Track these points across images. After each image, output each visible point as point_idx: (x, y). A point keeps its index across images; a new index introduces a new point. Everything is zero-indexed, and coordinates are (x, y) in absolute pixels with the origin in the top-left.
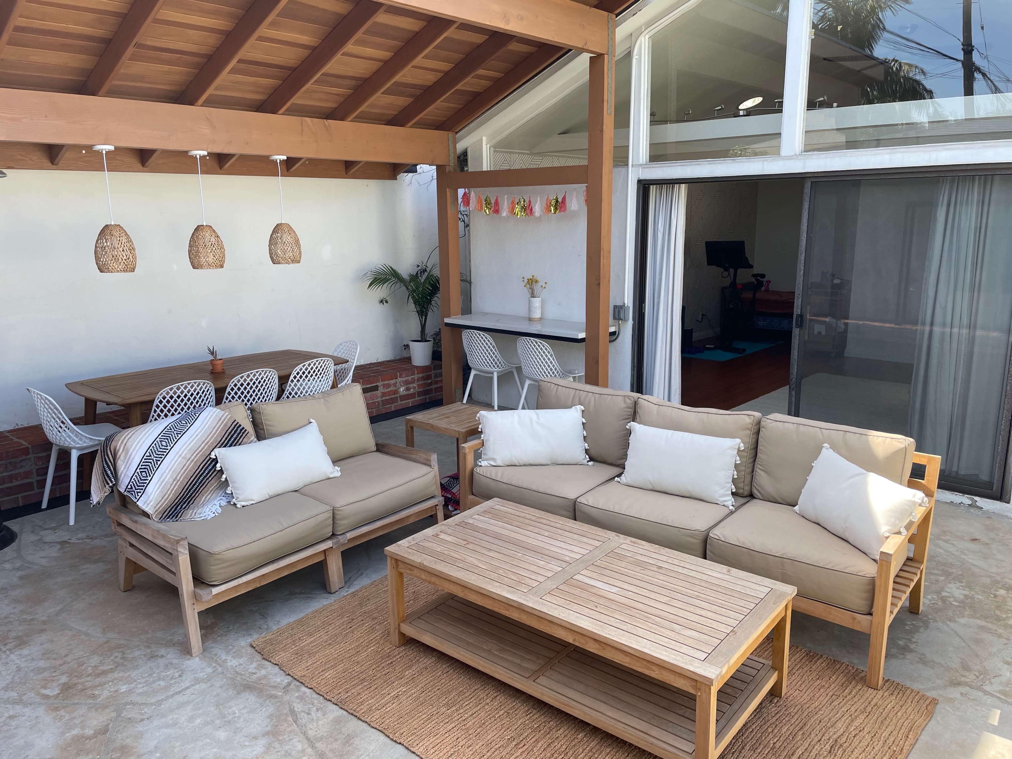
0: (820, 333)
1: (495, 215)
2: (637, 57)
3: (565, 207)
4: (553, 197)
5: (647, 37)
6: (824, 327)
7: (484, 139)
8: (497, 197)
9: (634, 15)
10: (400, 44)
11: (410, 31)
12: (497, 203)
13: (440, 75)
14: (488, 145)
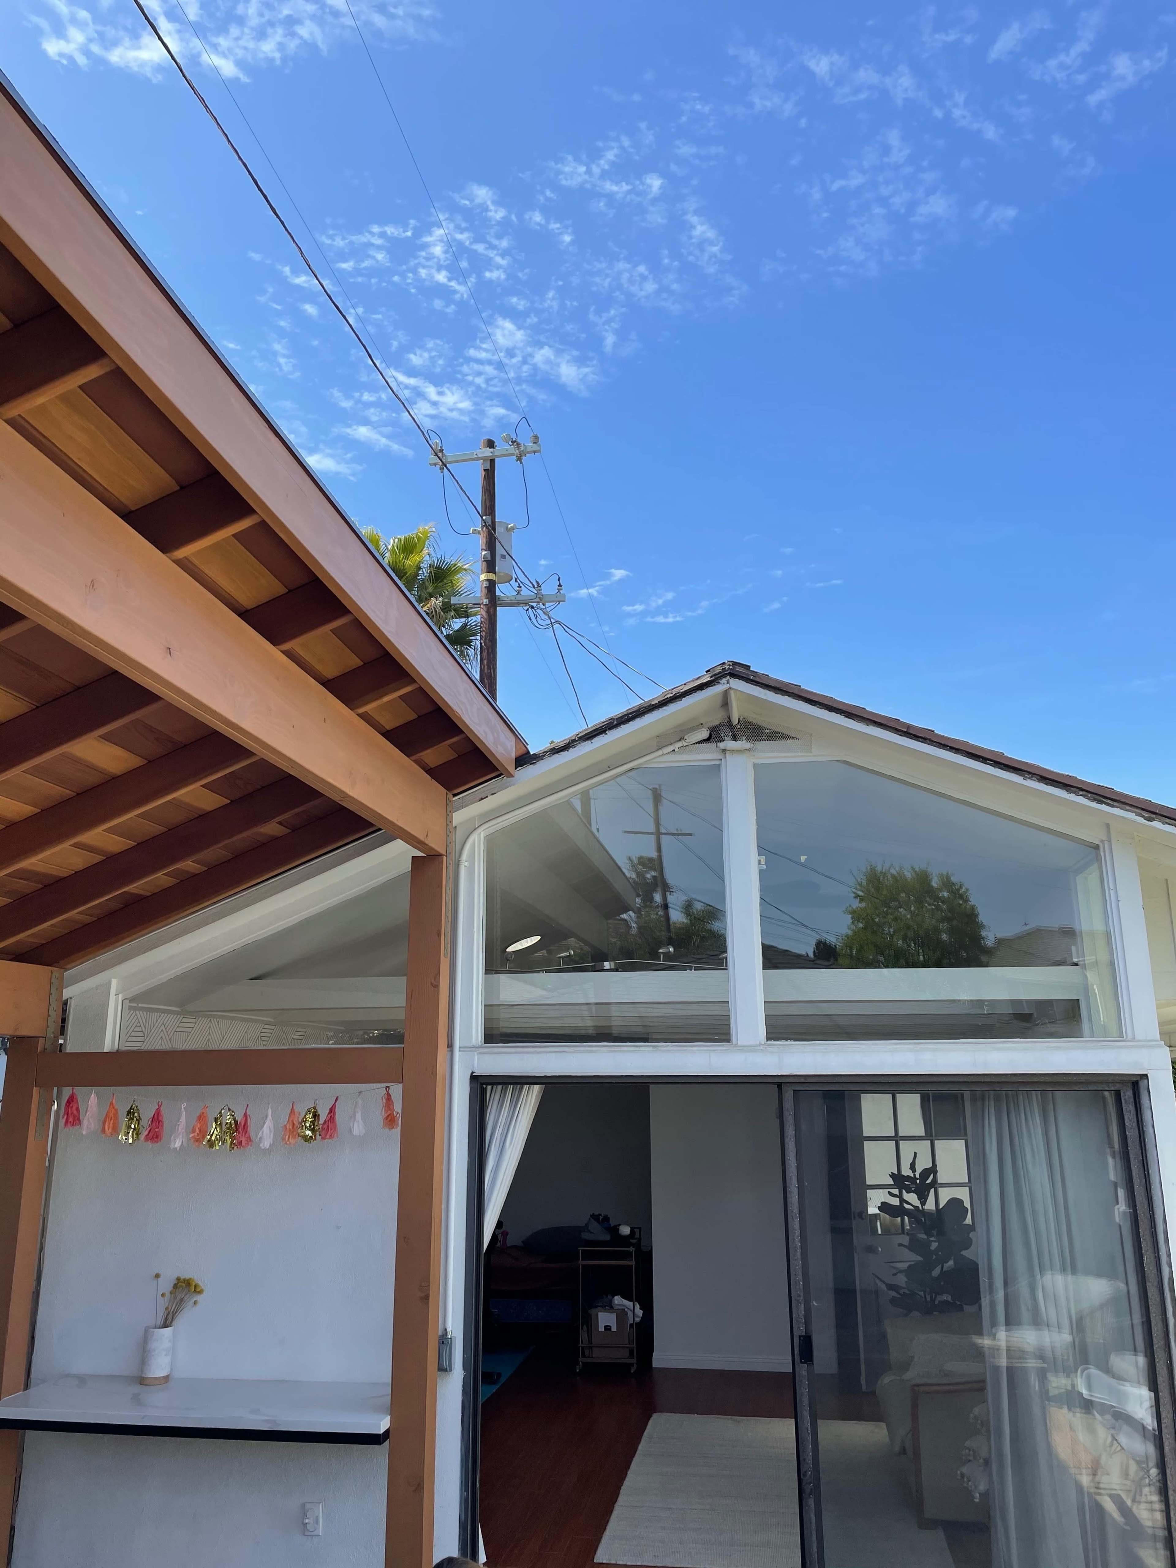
0: (607, 1328)
1: (149, 1144)
2: (466, 864)
3: (335, 1128)
4: (301, 1109)
5: (482, 836)
6: (614, 1316)
7: (114, 982)
8: (160, 1106)
9: (482, 799)
10: (68, 793)
11: (102, 772)
12: (157, 1119)
13: (99, 858)
14: (120, 996)
